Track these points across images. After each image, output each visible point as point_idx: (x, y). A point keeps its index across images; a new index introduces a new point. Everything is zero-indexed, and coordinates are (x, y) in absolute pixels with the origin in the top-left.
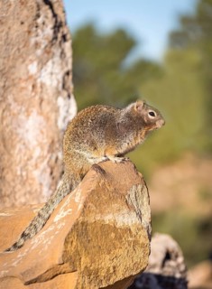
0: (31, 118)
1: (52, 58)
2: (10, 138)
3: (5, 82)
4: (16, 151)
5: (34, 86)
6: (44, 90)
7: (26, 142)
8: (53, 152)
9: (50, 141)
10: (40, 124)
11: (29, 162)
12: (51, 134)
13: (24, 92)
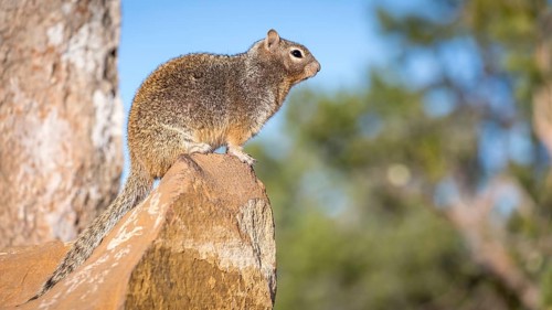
0: (47, 121)
1: (89, 21)
2: (9, 153)
3: (7, 53)
4: (19, 177)
5: (55, 67)
6: (72, 75)
7: (37, 163)
8: (81, 185)
9: (78, 165)
10: (63, 134)
11: (40, 199)
12: (79, 153)
13: (38, 75)
